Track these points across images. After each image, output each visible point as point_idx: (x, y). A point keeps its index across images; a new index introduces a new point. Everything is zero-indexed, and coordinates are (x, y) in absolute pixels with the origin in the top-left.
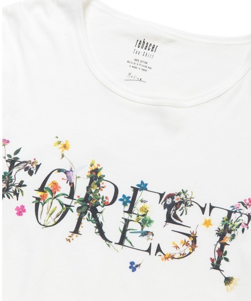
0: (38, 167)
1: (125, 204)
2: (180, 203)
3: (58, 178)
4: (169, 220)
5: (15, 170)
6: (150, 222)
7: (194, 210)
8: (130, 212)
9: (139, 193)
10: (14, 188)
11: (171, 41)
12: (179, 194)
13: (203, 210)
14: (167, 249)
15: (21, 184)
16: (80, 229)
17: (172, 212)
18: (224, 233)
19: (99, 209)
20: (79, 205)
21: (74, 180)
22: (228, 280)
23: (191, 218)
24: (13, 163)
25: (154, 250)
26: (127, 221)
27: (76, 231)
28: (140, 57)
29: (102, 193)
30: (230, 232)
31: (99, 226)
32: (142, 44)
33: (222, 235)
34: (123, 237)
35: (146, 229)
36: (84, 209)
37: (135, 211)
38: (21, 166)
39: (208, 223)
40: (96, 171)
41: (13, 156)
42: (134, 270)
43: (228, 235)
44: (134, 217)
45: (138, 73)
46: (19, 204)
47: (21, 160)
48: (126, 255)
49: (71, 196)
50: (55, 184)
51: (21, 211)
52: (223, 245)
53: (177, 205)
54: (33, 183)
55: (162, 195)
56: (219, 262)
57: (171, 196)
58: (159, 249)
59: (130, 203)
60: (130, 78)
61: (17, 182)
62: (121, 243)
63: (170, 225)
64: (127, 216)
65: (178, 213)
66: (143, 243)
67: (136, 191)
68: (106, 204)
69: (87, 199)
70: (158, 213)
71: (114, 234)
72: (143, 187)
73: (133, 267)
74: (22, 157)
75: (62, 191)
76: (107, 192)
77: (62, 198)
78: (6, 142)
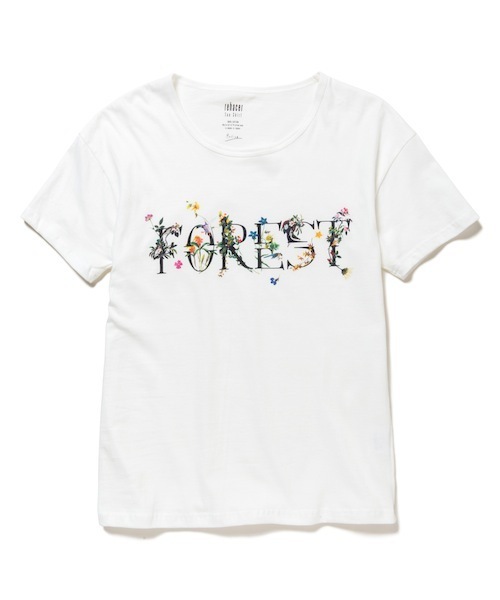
0: (180, 229)
1: (254, 238)
2: (295, 226)
3: (198, 233)
4: (290, 241)
5: (164, 236)
6: (277, 246)
7: (306, 228)
8: (259, 242)
9: (262, 227)
10: (168, 250)
11: (252, 98)
12: (292, 220)
13: (313, 226)
14: (294, 263)
15: (173, 246)
16: (226, 265)
17: (291, 234)
18: (333, 238)
19: (235, 246)
20: (220, 248)
21: (210, 231)
22: (344, 271)
23: (306, 235)
24: (161, 231)
25: (285, 265)
26: (259, 250)
27: (224, 268)
28: (232, 119)
29: (234, 235)
30: (337, 236)
31: (240, 259)
32: (230, 107)
33: (331, 240)
34: (260, 262)
35: (275, 252)
36: (224, 250)
37: (263, 241)
38: (168, 231)
39: (319, 235)
40: (225, 219)
41: (160, 226)
42: (275, 283)
43: (336, 239)
44: (264, 246)
45: (234, 132)
46: (176, 260)
47: (166, 227)
48: (265, 275)
49: (212, 243)
50: (198, 238)
51: (179, 265)
52: (334, 248)
53: (292, 228)
54: (181, 242)
55: (280, 224)
56: (334, 260)
57: (287, 223)
58: (289, 264)
59: (258, 235)
60: (229, 138)
61: (169, 244)
62: (259, 267)
63: (292, 244)
64: (258, 246)
65: (295, 233)
66: (276, 262)
67: (259, 226)
68: (239, 242)
69: (224, 242)
70: (280, 238)
71: (252, 262)
72: (264, 221)
73: (274, 281)
74: (166, 224)
75: (204, 242)
76: (238, 233)
77: (206, 247)
78: (149, 217)
